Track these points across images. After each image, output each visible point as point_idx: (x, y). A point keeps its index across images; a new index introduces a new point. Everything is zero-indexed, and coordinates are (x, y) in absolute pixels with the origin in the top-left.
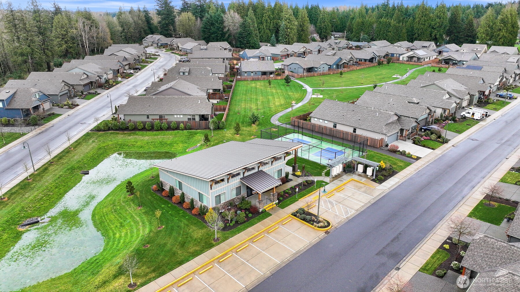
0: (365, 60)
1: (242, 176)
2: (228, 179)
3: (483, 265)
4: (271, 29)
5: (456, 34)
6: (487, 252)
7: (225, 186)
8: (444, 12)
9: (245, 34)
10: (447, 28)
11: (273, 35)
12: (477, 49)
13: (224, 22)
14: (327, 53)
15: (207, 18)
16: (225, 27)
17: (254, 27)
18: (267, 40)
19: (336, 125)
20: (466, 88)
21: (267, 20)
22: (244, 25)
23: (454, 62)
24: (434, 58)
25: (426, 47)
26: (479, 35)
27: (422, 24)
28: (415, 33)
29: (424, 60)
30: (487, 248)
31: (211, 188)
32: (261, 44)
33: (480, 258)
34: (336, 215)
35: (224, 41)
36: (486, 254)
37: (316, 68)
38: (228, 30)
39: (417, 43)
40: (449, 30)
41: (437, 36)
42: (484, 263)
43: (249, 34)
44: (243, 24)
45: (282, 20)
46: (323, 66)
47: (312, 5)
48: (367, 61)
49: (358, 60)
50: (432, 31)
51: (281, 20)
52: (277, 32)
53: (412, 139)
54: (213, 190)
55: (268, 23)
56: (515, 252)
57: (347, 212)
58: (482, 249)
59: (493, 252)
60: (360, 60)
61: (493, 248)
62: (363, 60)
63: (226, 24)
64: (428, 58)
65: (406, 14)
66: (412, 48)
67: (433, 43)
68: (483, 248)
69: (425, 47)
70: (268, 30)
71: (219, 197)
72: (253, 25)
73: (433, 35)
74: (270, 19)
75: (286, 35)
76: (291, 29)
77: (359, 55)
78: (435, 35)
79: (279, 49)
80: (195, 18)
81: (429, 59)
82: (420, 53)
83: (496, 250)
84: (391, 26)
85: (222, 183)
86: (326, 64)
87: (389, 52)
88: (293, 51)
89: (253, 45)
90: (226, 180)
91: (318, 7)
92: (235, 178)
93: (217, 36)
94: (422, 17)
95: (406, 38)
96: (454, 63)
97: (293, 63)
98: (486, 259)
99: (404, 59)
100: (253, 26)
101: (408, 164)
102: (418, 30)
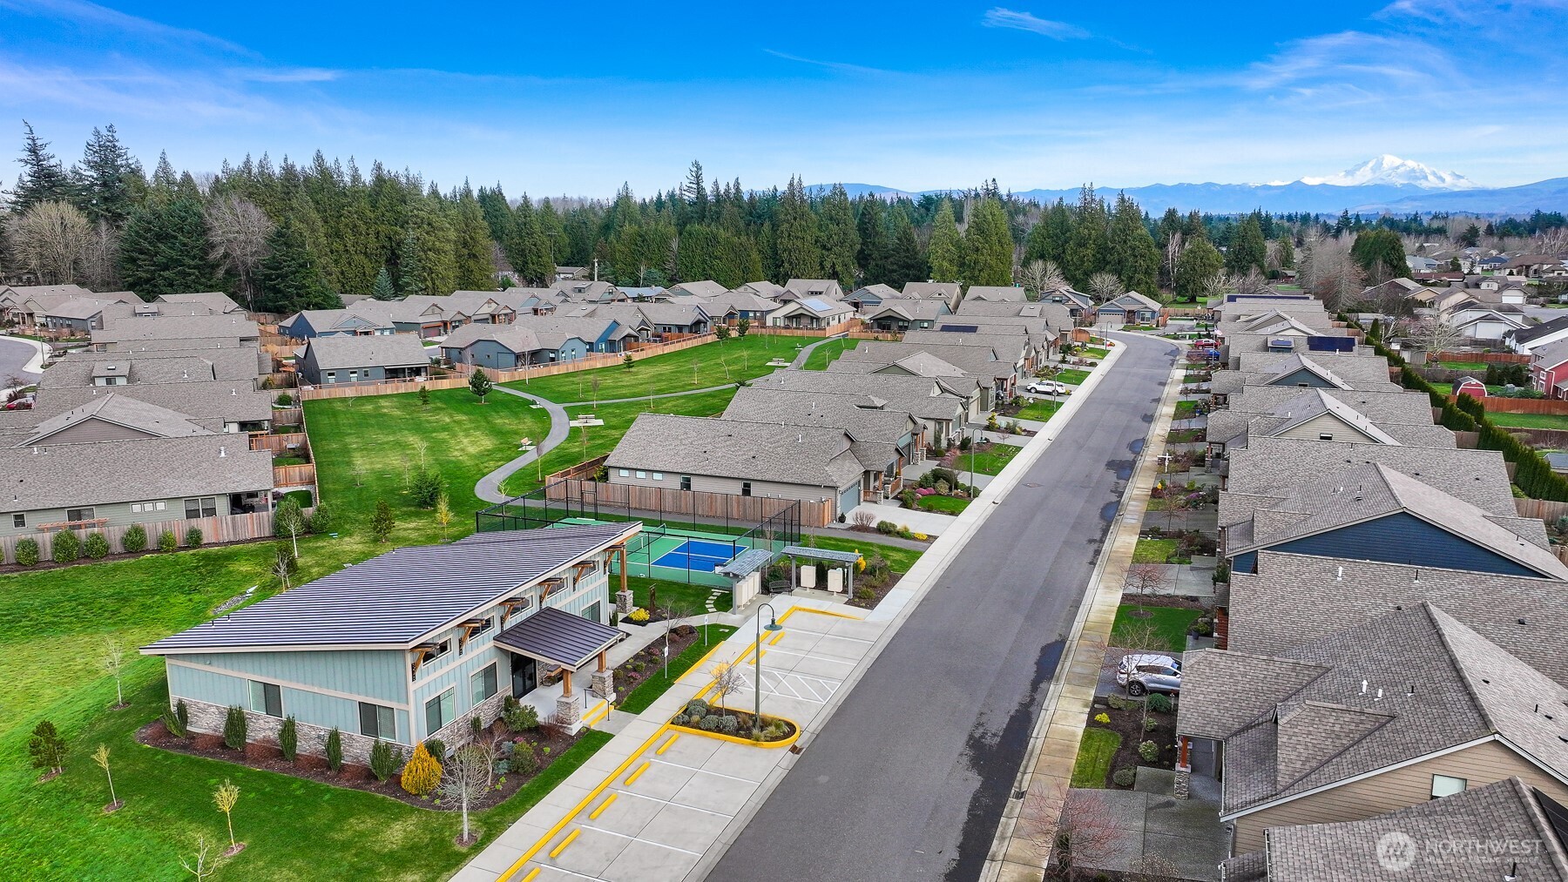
0: (680, 328)
1: (496, 630)
2: (461, 642)
3: (1225, 721)
4: (371, 254)
5: (879, 263)
6: (1222, 688)
7: (453, 665)
8: (845, 209)
9: (289, 266)
10: (858, 247)
11: (383, 270)
12: (940, 294)
13: (209, 229)
14: (570, 312)
15: (141, 219)
16: (213, 246)
17: (316, 244)
18: (364, 286)
19: (689, 480)
20: (965, 372)
21: (355, 226)
22: (281, 238)
23: (901, 324)
24: (848, 318)
25: (820, 293)
26: (935, 264)
27: (797, 238)
28: (783, 262)
29: (828, 324)
30: (1220, 679)
31: (414, 676)
32: (344, 298)
33: (1214, 706)
34: (799, 702)
35: (210, 288)
36: (1223, 693)
37: (553, 351)
38: (226, 256)
39: (794, 285)
40: (861, 252)
41: (838, 268)
42: (1226, 715)
43: (303, 266)
44: (280, 234)
45: (406, 226)
46: (571, 345)
47: (481, 190)
48: (686, 332)
49: (660, 330)
50: (823, 255)
51: (402, 227)
52: (393, 260)
53: (894, 498)
54: (419, 683)
55: (361, 234)
56: (1279, 671)
57: (822, 691)
58: (1211, 684)
59: (1236, 684)
60: (665, 328)
61: (1232, 676)
62: (673, 328)
63: (216, 237)
64: (837, 317)
65: (751, 214)
66: (786, 297)
67: (834, 284)
68: (1212, 681)
69: (816, 293)
70: (362, 257)
71: (437, 705)
72: (313, 238)
73: (828, 265)
74: (366, 223)
75: (424, 268)
76: (437, 251)
77: (660, 314)
78: (833, 266)
79: (415, 307)
80: (86, 220)
81: (839, 322)
82: (815, 305)
83: (1240, 679)
84: (718, 242)
85: (443, 657)
86: (579, 338)
87: (735, 306)
88: (459, 313)
89: (318, 300)
90: (455, 646)
91: (501, 194)
92: (478, 638)
93: (185, 275)
94: (795, 219)
95: (762, 275)
96: (901, 327)
97: (479, 340)
98: (1227, 705)
99: (778, 324)
100: (314, 243)
101: (915, 556)
102: (790, 254)
